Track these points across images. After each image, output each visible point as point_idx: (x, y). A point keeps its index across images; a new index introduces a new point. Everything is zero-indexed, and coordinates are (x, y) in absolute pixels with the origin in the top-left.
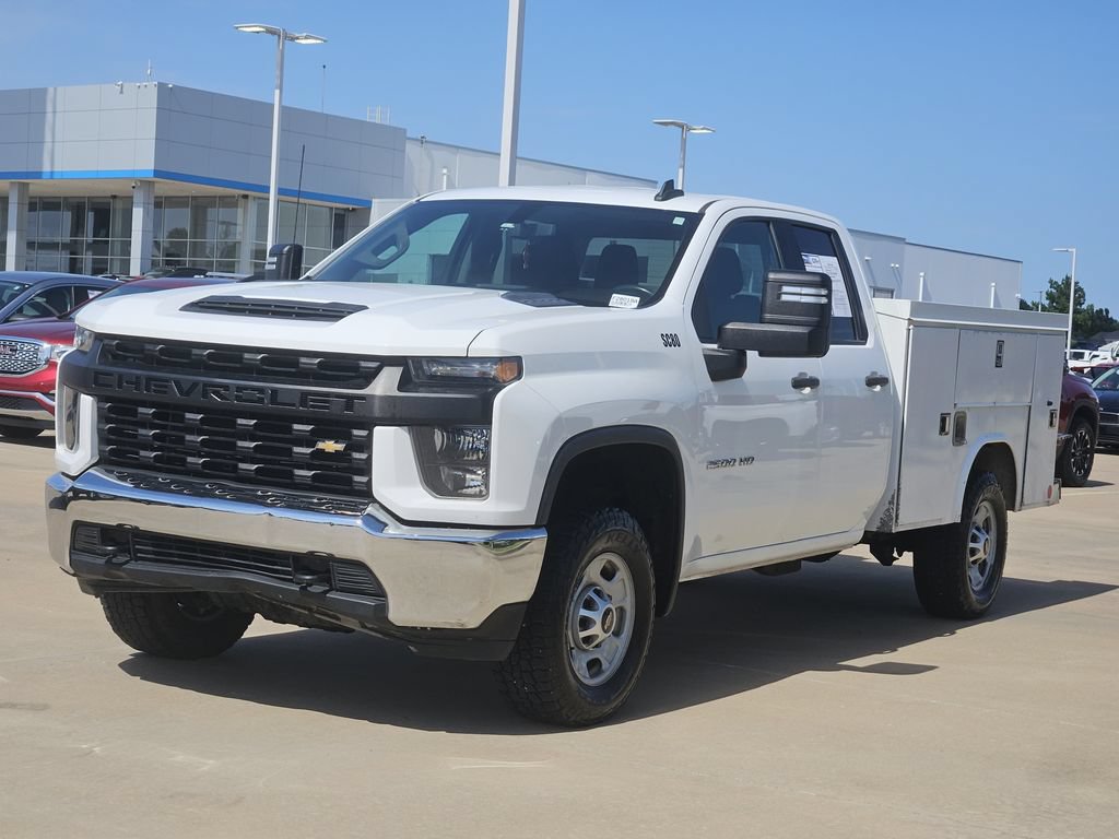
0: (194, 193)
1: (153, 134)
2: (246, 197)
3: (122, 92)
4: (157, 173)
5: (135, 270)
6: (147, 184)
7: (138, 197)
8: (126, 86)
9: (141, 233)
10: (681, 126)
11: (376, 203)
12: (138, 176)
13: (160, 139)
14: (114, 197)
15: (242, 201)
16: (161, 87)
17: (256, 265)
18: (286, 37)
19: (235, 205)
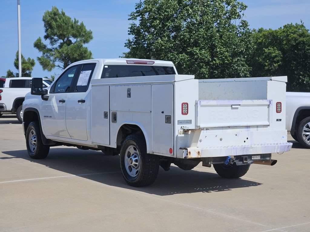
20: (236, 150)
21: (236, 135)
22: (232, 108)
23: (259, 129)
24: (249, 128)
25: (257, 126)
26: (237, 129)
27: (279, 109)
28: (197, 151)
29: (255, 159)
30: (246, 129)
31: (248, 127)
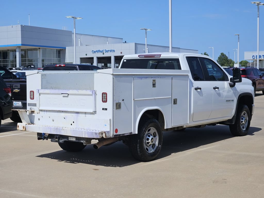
0: (28, 48)
1: (21, 36)
2: (40, 48)
3: (12, 27)
4: (22, 45)
5: (18, 66)
6: (19, 47)
7: (17, 50)
8: (13, 26)
9: (18, 58)
10: (145, 29)
11: (67, 48)
12: (17, 46)
13: (22, 37)
14: (8, 50)
15: (39, 49)
16: (22, 26)
17: (43, 63)
18: (75, 18)
19: (37, 50)
20: (50, 130)
21: (64, 118)
22: (64, 96)
23: (87, 115)
24: (79, 114)
25: (85, 113)
26: (69, 113)
27: (104, 99)
28: (23, 126)
29: (71, 140)
30: (76, 114)
31: (77, 113)
